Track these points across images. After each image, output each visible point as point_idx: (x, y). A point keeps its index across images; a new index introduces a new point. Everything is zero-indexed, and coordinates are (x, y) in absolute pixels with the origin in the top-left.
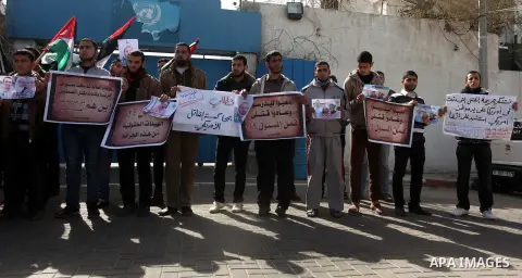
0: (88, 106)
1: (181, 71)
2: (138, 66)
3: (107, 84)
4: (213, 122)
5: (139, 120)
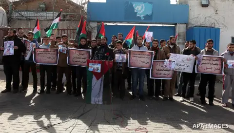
0: (142, 62)
1: (172, 47)
2: (156, 45)
3: (148, 53)
4: (182, 67)
5: (162, 68)
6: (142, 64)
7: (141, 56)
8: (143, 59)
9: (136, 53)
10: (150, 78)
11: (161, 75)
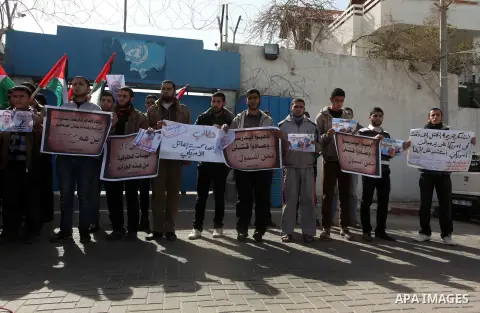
0: (81, 139)
1: (167, 106)
2: (126, 100)
5: (130, 153)
6: (80, 144)
7: (79, 124)
8: (83, 133)
9: (66, 116)
10: (102, 178)
11: (129, 170)
